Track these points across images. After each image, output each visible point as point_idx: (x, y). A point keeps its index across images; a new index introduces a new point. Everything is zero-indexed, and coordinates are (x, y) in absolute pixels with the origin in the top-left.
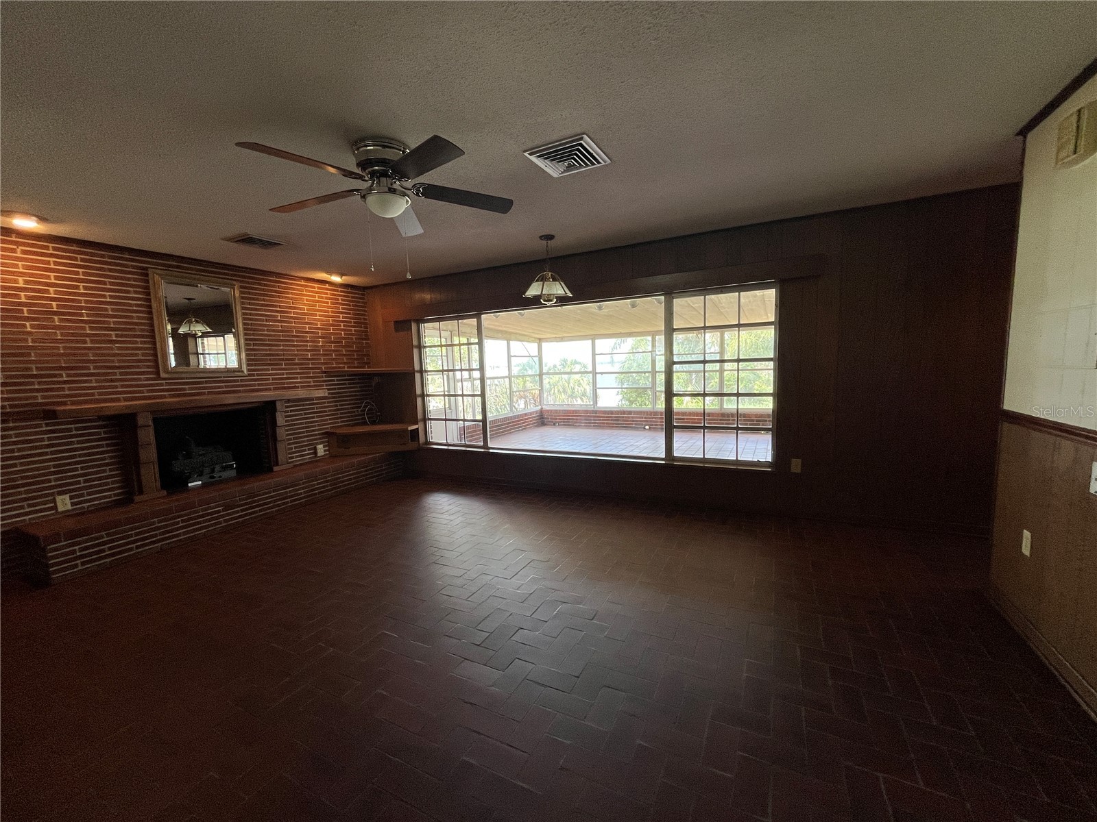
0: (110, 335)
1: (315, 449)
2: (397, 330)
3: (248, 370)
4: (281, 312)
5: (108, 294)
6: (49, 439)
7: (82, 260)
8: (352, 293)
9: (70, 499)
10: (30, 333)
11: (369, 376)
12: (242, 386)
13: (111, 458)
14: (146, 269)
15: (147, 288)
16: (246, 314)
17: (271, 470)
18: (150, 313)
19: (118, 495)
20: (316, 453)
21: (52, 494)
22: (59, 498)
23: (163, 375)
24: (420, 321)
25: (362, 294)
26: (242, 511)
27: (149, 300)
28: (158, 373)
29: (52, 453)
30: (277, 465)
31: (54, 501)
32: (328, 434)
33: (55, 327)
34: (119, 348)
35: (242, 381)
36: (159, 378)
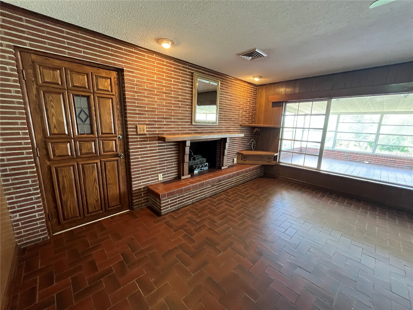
0: (179, 104)
1: (233, 160)
2: (273, 106)
3: (219, 123)
4: (231, 96)
5: (180, 84)
6: (159, 149)
7: (174, 68)
8: (254, 88)
9: (162, 176)
10: (156, 102)
11: (254, 128)
12: (215, 130)
13: (175, 159)
14: (193, 73)
15: (192, 82)
16: (221, 97)
17: (221, 168)
18: (192, 94)
19: (175, 175)
20: (233, 162)
21: (157, 173)
22: (159, 175)
23: (193, 123)
24: (286, 102)
25: (257, 89)
26: (217, 187)
27: (192, 88)
28: (192, 122)
29: (159, 155)
30: (223, 166)
31: (158, 176)
32: (238, 153)
33: (164, 99)
34: (182, 110)
35: (215, 127)
36: (192, 124)
